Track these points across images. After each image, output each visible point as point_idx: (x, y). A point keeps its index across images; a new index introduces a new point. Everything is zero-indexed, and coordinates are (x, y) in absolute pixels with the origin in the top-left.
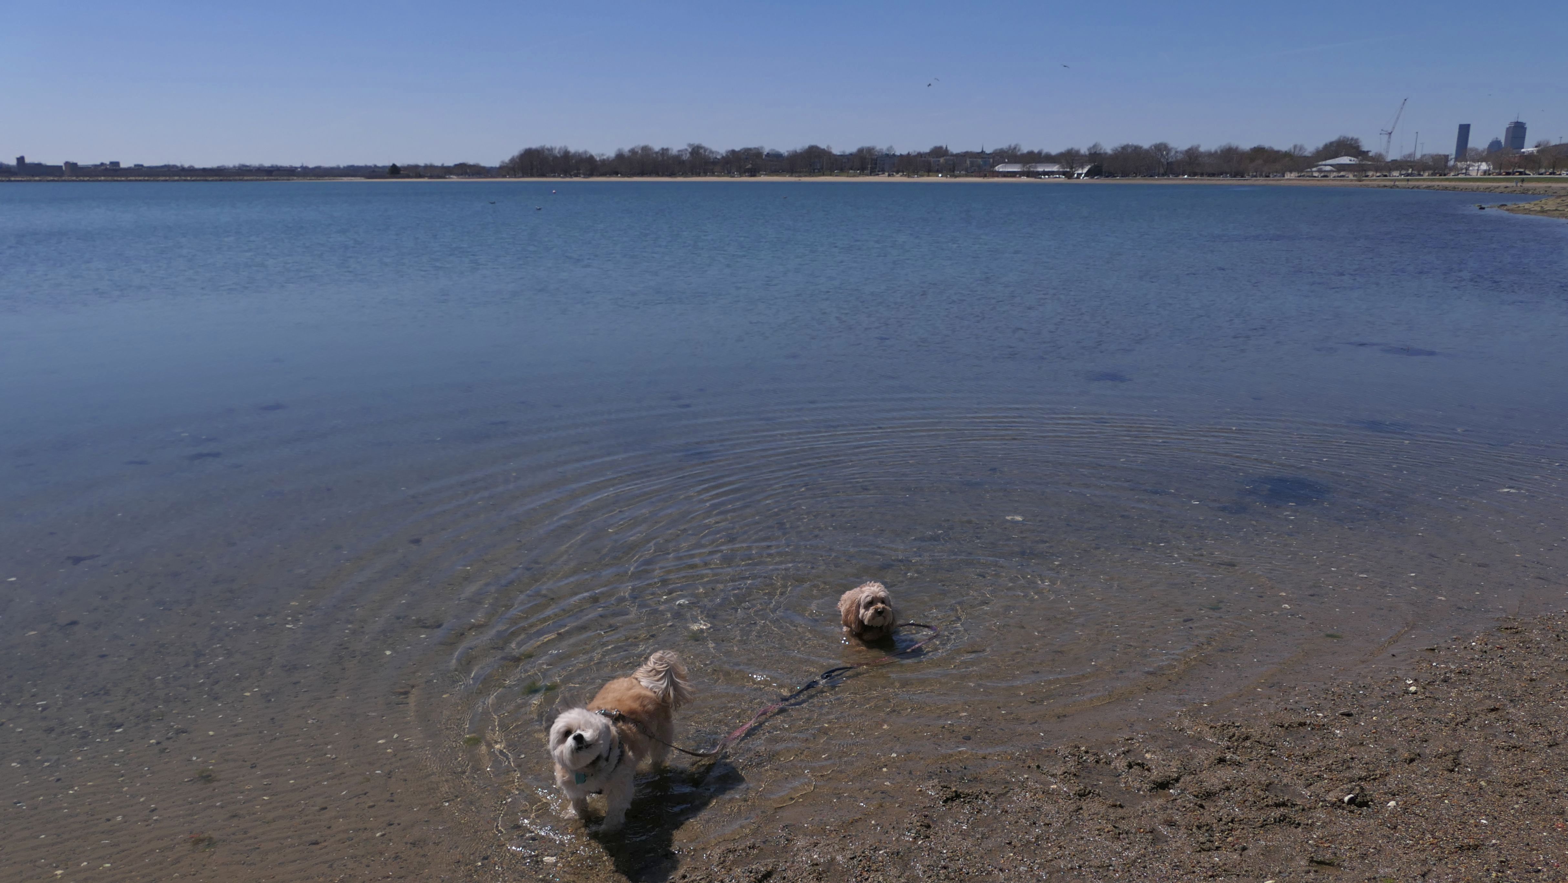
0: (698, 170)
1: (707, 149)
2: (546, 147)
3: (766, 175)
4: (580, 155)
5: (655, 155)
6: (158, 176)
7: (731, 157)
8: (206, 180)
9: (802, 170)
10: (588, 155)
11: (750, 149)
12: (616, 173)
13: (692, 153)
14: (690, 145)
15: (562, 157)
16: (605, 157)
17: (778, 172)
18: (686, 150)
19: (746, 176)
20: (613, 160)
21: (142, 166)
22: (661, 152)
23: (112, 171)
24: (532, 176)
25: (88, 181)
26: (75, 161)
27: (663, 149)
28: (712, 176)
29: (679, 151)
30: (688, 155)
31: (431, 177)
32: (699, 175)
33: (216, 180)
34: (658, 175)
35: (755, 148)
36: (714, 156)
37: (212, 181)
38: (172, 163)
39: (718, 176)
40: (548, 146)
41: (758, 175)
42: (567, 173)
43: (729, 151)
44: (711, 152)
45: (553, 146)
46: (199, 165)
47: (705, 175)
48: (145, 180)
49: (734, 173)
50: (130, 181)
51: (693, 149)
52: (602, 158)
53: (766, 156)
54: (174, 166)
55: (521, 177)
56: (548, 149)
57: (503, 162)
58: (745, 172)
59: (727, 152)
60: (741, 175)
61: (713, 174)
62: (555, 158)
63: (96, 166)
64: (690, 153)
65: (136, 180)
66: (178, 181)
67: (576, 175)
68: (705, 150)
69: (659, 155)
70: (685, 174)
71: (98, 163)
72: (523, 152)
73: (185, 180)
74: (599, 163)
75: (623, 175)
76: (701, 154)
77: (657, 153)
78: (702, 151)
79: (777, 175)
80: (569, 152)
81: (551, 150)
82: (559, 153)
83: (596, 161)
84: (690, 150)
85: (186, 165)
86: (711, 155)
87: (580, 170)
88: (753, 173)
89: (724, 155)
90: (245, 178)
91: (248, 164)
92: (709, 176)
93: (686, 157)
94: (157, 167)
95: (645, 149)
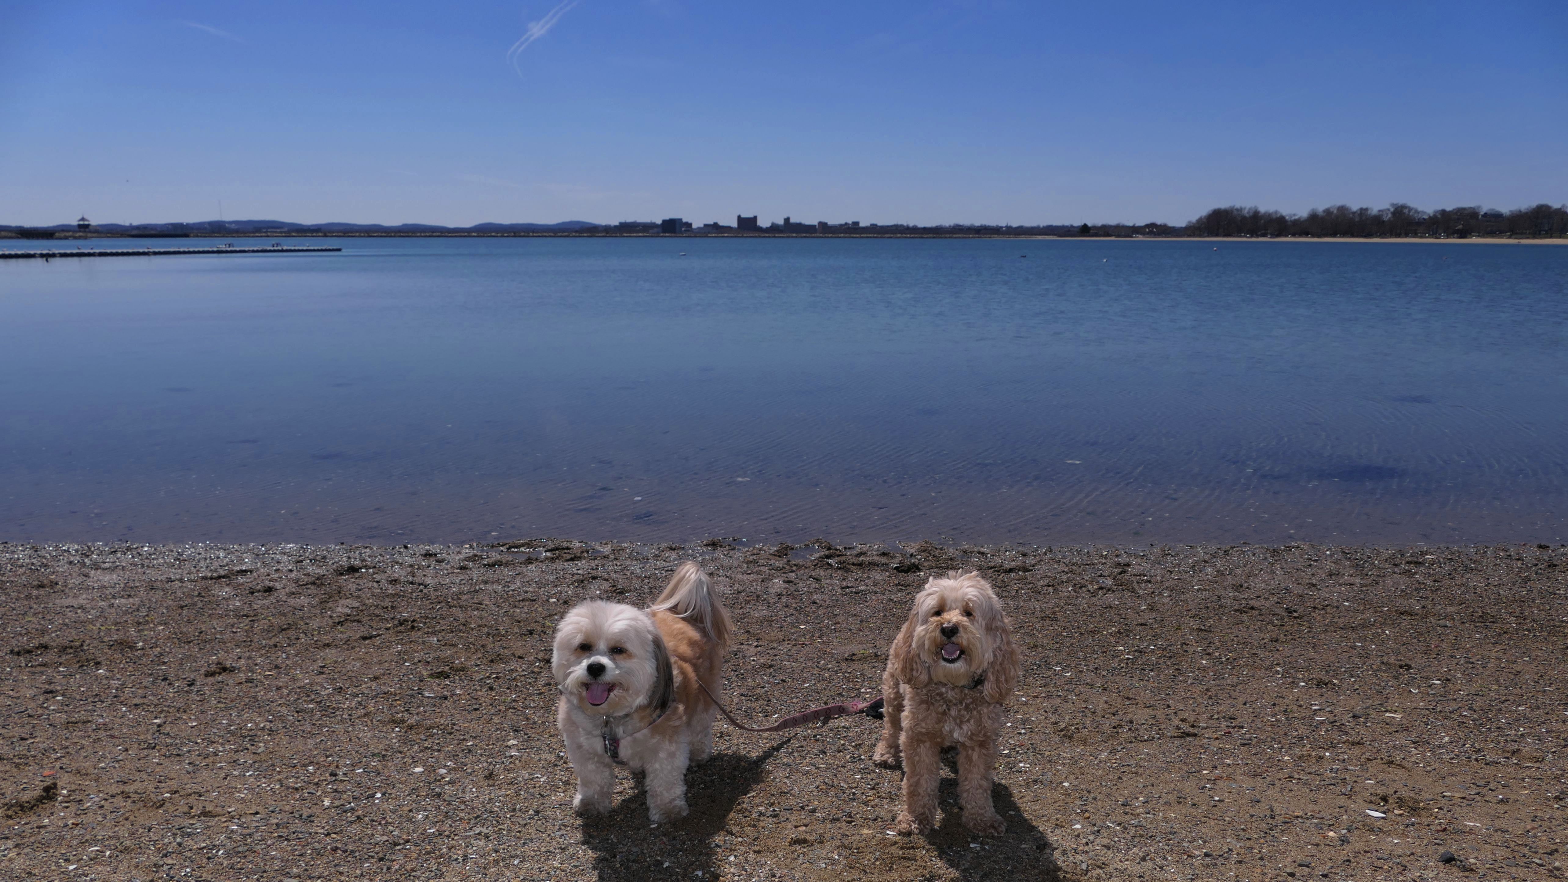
0: (1398, 231)
1: (1412, 209)
2: (1235, 207)
3: (1478, 236)
4: (1270, 215)
5: (1351, 216)
6: (885, 233)
7: (1439, 216)
8: (923, 238)
9: (1524, 231)
10: (1279, 215)
11: (1464, 209)
12: (1306, 234)
13: (1394, 213)
14: (1393, 205)
15: (1251, 217)
16: (1296, 217)
17: (1495, 233)
18: (1388, 210)
19: (1454, 238)
20: (1304, 221)
21: (876, 225)
22: (1359, 212)
23: (852, 230)
24: (1217, 235)
25: (831, 237)
26: (826, 221)
27: (1361, 209)
28: (1414, 237)
29: (1380, 211)
30: (1390, 215)
31: (1118, 236)
32: (1399, 235)
33: (930, 238)
34: (1353, 236)
35: (1471, 208)
36: (1420, 215)
37: (927, 238)
38: (900, 223)
39: (1421, 237)
40: (1238, 206)
41: (1469, 236)
42: (1253, 233)
43: (1438, 211)
44: (1417, 211)
45: (1243, 206)
46: (921, 225)
47: (1406, 236)
48: (874, 237)
49: (1440, 234)
50: (862, 237)
51: (1396, 209)
52: (1293, 218)
53: (1483, 216)
54: (902, 226)
55: (1206, 237)
56: (1237, 210)
57: (1190, 222)
58: (1453, 233)
59: (1436, 212)
60: (1448, 237)
61: (1415, 235)
62: (1244, 218)
63: (841, 225)
64: (1392, 213)
65: (867, 237)
66: (900, 237)
67: (1264, 235)
68: (1410, 209)
69: (1356, 215)
70: (1383, 235)
71: (843, 222)
72: (1211, 212)
73: (906, 237)
74: (1289, 223)
75: (1313, 236)
76: (1404, 213)
77: (1354, 213)
78: (1406, 211)
79: (1493, 237)
80: (1259, 212)
81: (1240, 210)
82: (1248, 213)
83: (1286, 221)
84: (1392, 210)
85: (911, 225)
86: (1416, 215)
87: (1267, 230)
88: (1463, 234)
89: (1431, 215)
90: (954, 236)
91: (961, 224)
92: (1411, 237)
93: (1387, 217)
94: (888, 226)
95: (1342, 209)
